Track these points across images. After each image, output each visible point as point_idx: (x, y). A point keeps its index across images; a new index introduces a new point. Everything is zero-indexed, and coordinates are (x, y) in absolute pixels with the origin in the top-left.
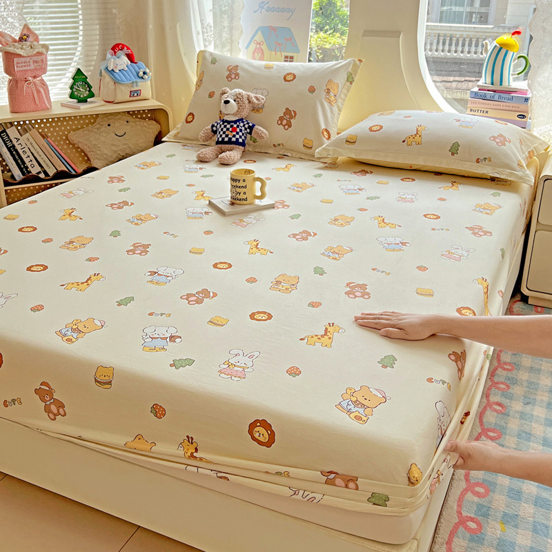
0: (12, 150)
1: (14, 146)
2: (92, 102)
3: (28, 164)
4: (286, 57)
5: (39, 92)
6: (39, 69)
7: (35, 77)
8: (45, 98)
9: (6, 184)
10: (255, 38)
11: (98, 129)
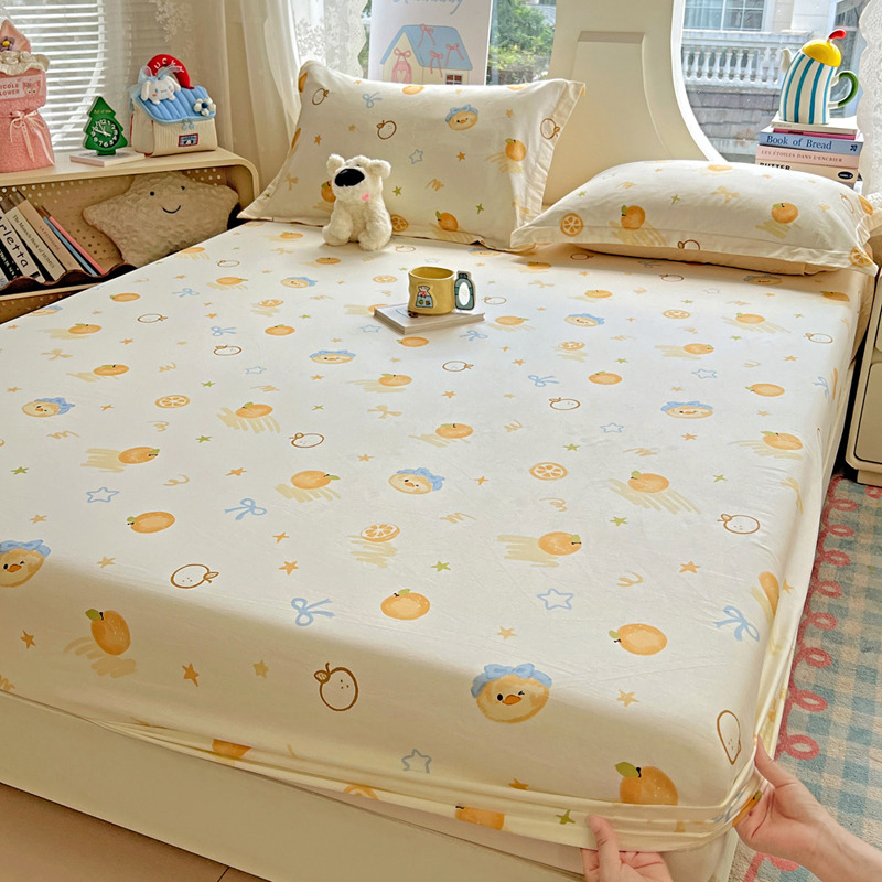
2: (123, 155)
3: (17, 261)
4: (449, 77)
5: (34, 137)
6: (34, 98)
7: (26, 111)
8: (45, 147)
10: (397, 46)
11: (135, 201)
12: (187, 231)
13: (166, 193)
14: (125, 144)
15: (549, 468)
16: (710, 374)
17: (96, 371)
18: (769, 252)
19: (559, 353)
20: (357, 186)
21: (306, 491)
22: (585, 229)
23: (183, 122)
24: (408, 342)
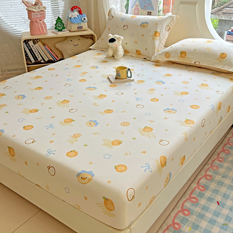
0: (31, 50)
1: (31, 49)
2: (64, 31)
3: (37, 57)
4: (148, 12)
5: (42, 27)
6: (42, 17)
7: (40, 20)
8: (44, 29)
9: (28, 64)
10: (136, 4)
11: (67, 42)
12: (79, 50)
13: (75, 40)
15: (126, 123)
16: (182, 101)
17: (35, 89)
18: (217, 66)
19: (148, 92)
20: (114, 43)
21: (66, 123)
22: (171, 57)
23: (79, 23)
24: (112, 86)
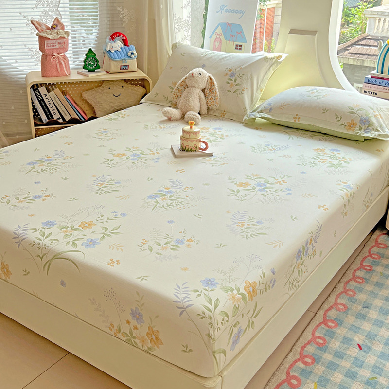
0: (42, 102)
2: (98, 72)
3: (52, 113)
4: (237, 45)
6: (62, 49)
8: (65, 68)
10: (216, 31)
11: (102, 90)
12: (123, 104)
13: (115, 88)
14: (99, 68)
